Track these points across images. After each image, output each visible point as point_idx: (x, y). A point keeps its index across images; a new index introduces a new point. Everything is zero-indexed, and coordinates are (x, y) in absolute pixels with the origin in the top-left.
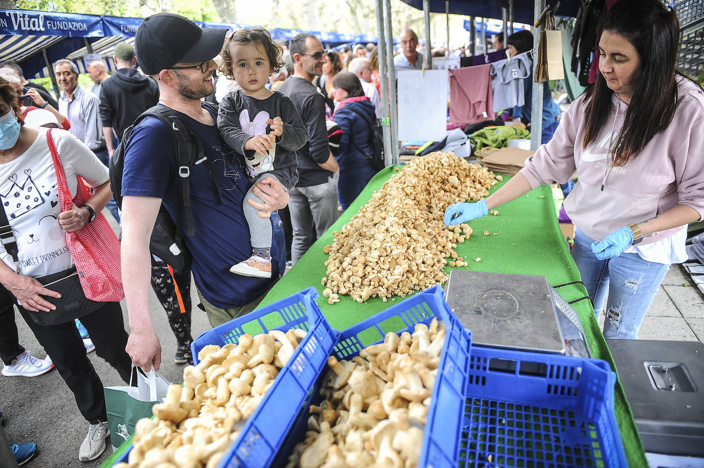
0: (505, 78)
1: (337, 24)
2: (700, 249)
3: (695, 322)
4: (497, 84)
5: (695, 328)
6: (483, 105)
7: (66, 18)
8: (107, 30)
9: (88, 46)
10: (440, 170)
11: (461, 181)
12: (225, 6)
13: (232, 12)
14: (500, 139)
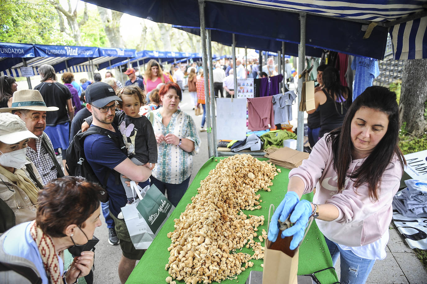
0: (281, 104)
1: (181, 44)
2: (398, 203)
3: (398, 256)
4: (276, 108)
5: (398, 260)
6: (268, 120)
7: (10, 46)
8: (37, 53)
9: (24, 62)
10: (243, 169)
11: (255, 175)
12: (113, 35)
13: (117, 39)
14: (279, 140)
